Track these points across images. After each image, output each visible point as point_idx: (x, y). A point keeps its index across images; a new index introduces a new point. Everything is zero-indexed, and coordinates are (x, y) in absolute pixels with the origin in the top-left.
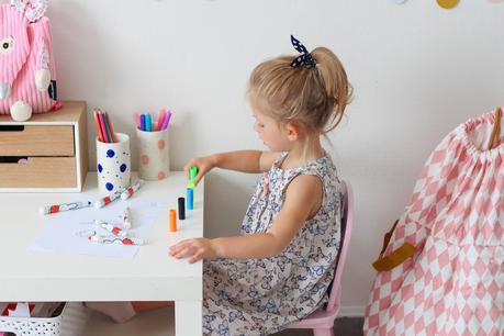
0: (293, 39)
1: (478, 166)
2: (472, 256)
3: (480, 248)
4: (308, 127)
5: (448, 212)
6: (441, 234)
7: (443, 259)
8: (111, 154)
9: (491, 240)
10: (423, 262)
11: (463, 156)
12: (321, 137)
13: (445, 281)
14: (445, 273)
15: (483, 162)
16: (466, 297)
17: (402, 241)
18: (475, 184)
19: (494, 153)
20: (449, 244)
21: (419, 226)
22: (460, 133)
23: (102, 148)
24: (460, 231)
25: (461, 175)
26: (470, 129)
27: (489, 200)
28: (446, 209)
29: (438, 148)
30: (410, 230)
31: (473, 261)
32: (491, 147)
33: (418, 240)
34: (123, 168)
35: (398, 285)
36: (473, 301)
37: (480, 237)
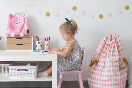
0: (66, 18)
1: (108, 45)
2: (108, 59)
3: (110, 58)
4: (72, 34)
5: (103, 54)
6: (102, 58)
7: (103, 62)
8: (39, 43)
9: (111, 57)
10: (99, 64)
11: (105, 43)
12: (75, 36)
13: (103, 66)
14: (103, 65)
15: (109, 44)
16: (107, 68)
17: (94, 60)
18: (108, 48)
19: (111, 42)
20: (104, 59)
21: (98, 57)
22: (105, 39)
23: (37, 42)
24: (106, 57)
25: (105, 47)
26: (106, 38)
27: (111, 50)
28: (103, 53)
29: (101, 42)
30: (96, 57)
31: (108, 61)
32: (110, 41)
33: (97, 60)
34: (41, 46)
35: (94, 69)
36: (109, 69)
37: (109, 56)
